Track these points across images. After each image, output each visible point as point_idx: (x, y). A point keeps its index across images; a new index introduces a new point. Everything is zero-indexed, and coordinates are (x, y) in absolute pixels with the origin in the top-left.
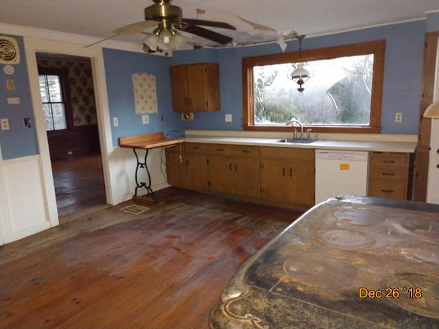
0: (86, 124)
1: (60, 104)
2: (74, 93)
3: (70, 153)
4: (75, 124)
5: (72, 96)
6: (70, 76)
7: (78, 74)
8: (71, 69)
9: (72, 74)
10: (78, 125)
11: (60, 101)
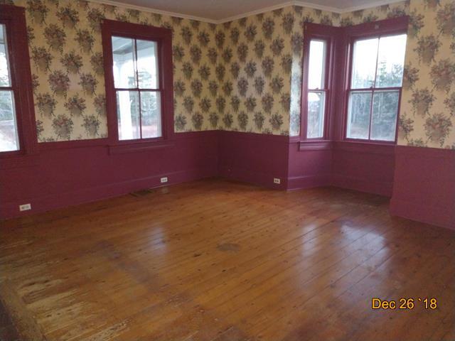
0: (194, 129)
1: (154, 94)
2: (178, 75)
3: (164, 180)
4: (177, 130)
5: (176, 79)
6: (174, 43)
7: (188, 41)
8: (177, 31)
9: (177, 40)
10: (179, 131)
11: (155, 88)
